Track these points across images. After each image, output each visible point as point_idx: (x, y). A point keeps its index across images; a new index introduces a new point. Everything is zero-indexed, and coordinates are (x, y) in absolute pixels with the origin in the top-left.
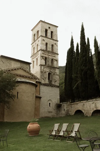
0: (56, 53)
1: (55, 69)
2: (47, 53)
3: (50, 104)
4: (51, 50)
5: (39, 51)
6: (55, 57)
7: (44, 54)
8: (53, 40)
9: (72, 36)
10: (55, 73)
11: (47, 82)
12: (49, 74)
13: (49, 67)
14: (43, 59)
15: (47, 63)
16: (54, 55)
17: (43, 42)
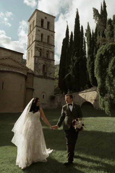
0: (52, 44)
1: (51, 61)
2: (42, 44)
3: (43, 96)
4: (46, 41)
5: (34, 42)
6: (51, 48)
7: (39, 45)
8: (50, 31)
10: (51, 65)
11: (41, 73)
12: (44, 66)
13: (44, 59)
14: (37, 51)
15: (42, 55)
16: (49, 47)
17: (39, 33)
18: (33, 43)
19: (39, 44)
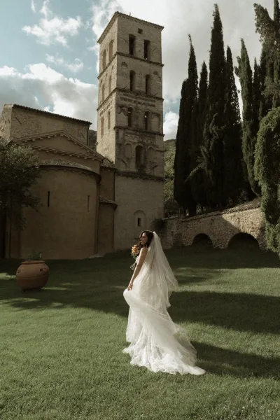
0: (157, 96)
1: (154, 138)
2: (133, 97)
3: (139, 220)
4: (143, 89)
5: (113, 92)
6: (154, 106)
7: (125, 100)
8: (151, 62)
9: (192, 46)
10: (154, 146)
11: (132, 168)
12: (139, 149)
13: (138, 133)
14: (122, 113)
15: (134, 123)
16: (150, 103)
17: (124, 70)
18: (111, 94)
19: (125, 97)
